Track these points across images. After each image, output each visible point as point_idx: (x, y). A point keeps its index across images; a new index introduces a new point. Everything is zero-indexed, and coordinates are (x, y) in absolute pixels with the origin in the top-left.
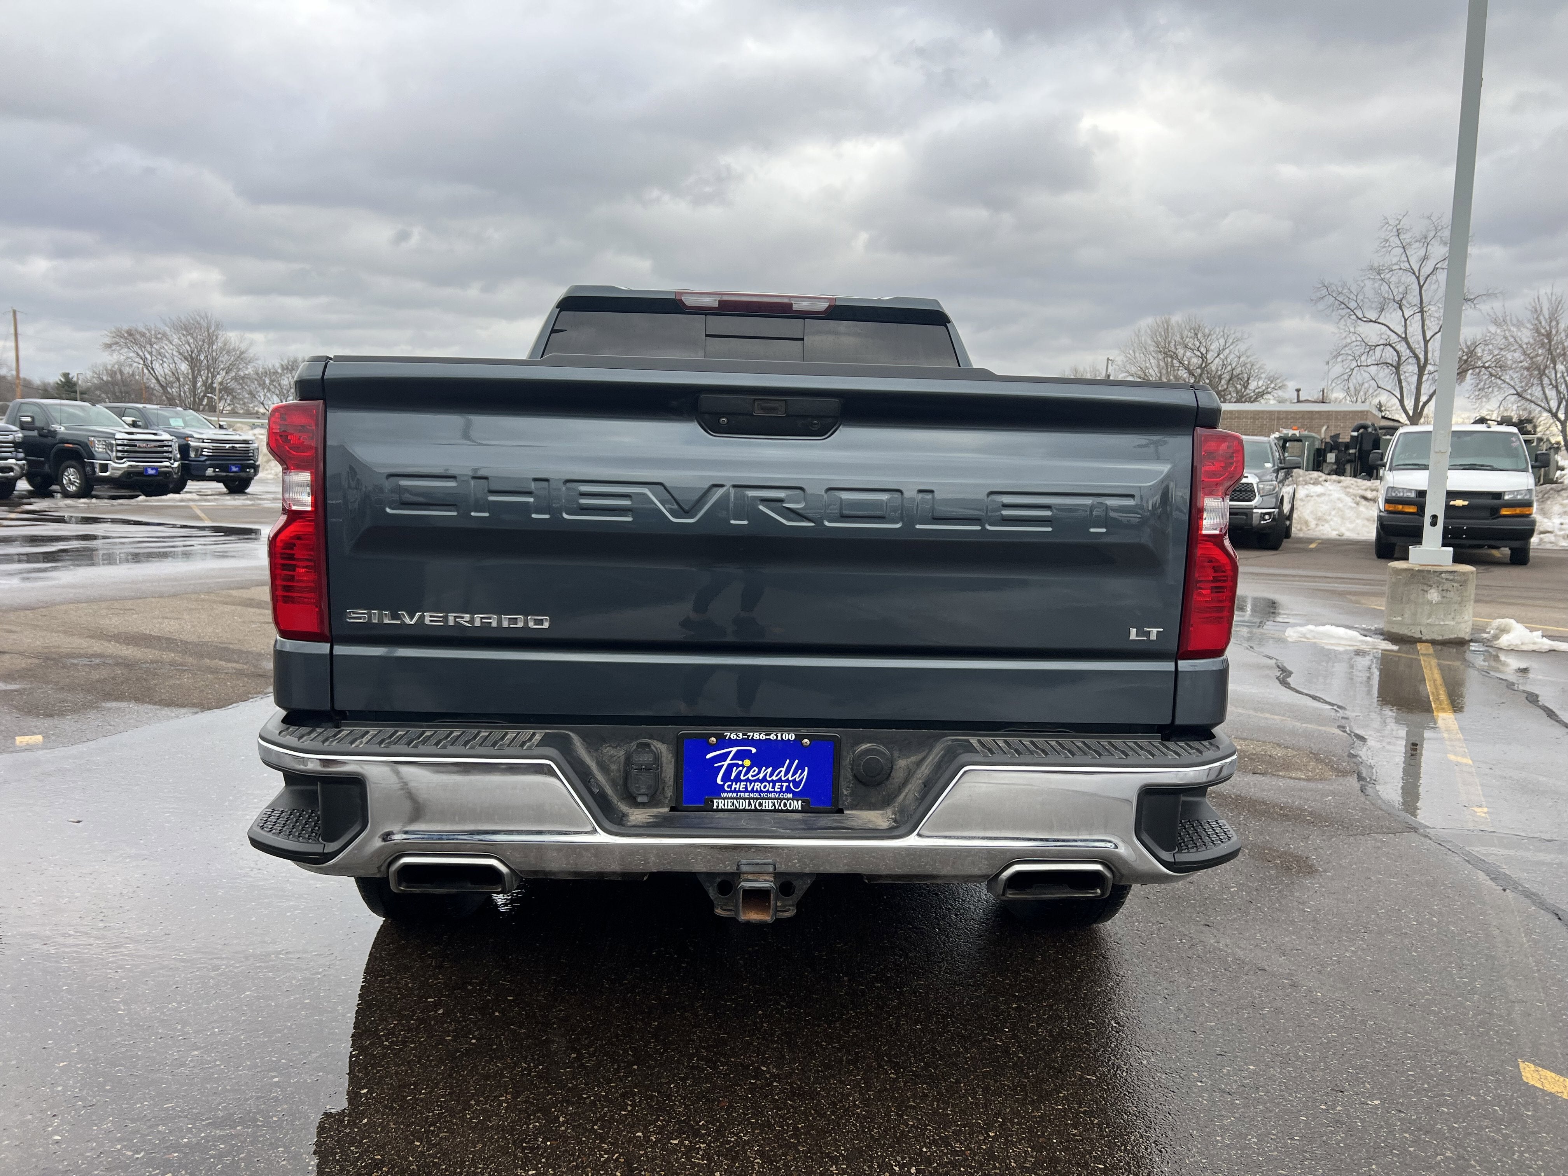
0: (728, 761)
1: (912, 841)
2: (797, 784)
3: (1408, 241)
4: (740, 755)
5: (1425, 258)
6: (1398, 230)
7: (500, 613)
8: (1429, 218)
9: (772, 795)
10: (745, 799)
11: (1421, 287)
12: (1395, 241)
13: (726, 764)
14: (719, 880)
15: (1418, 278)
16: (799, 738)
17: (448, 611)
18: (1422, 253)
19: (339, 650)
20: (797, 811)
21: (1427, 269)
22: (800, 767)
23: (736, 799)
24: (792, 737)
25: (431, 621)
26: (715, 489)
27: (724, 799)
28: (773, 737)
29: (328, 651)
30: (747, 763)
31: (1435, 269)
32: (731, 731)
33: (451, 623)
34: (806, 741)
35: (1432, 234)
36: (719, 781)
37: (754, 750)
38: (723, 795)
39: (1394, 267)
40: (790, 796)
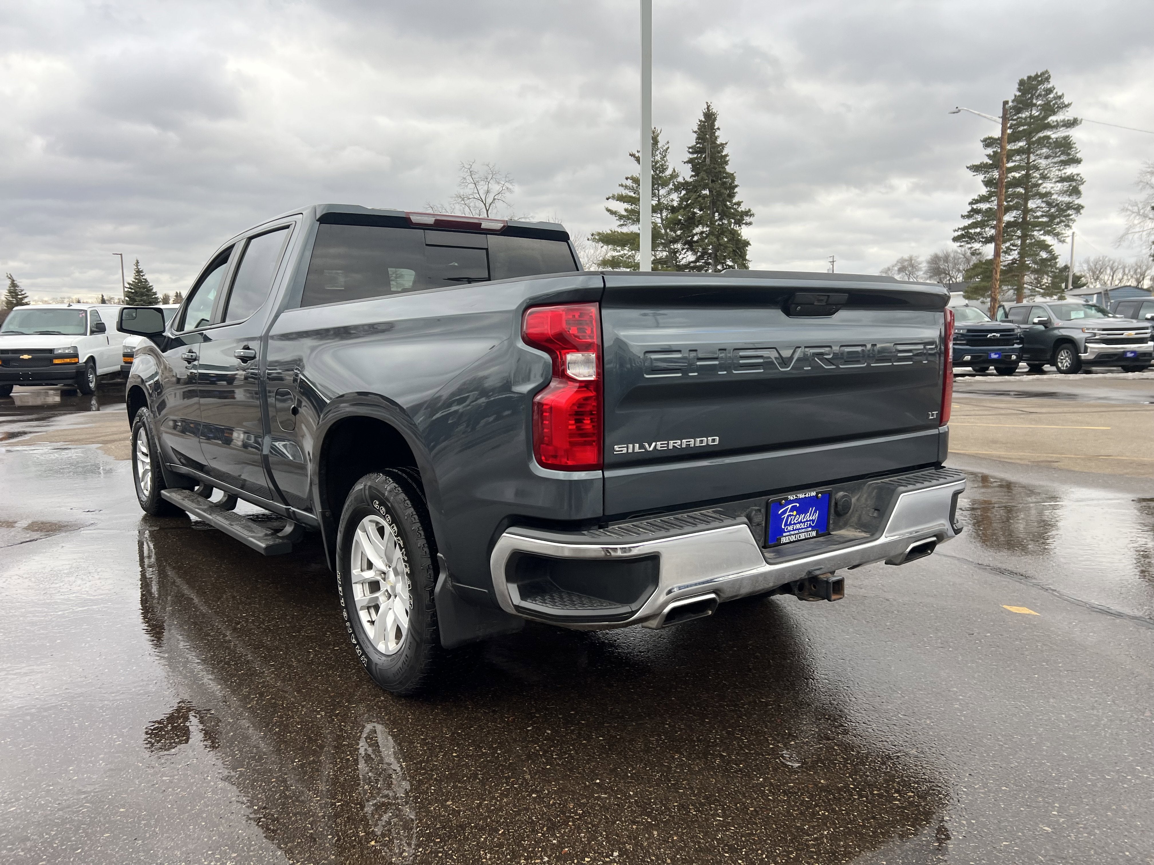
0: (787, 514)
1: (883, 540)
2: (813, 521)
3: (477, 180)
4: (792, 510)
5: (488, 192)
6: (471, 172)
7: (694, 438)
8: (488, 165)
9: (803, 530)
10: (793, 535)
11: (487, 211)
12: (469, 179)
13: (786, 515)
14: (798, 583)
15: (485, 205)
16: (817, 493)
17: (668, 440)
18: (486, 188)
19: (608, 474)
20: (814, 537)
21: (489, 200)
22: (815, 512)
23: (790, 535)
24: (814, 494)
25: (661, 447)
26: (797, 349)
27: (785, 536)
28: (807, 496)
29: (601, 476)
30: (795, 513)
31: (494, 199)
32: (791, 495)
33: (671, 447)
34: (820, 495)
35: (490, 176)
36: (783, 527)
37: (798, 505)
38: (784, 534)
39: (471, 197)
40: (810, 529)
